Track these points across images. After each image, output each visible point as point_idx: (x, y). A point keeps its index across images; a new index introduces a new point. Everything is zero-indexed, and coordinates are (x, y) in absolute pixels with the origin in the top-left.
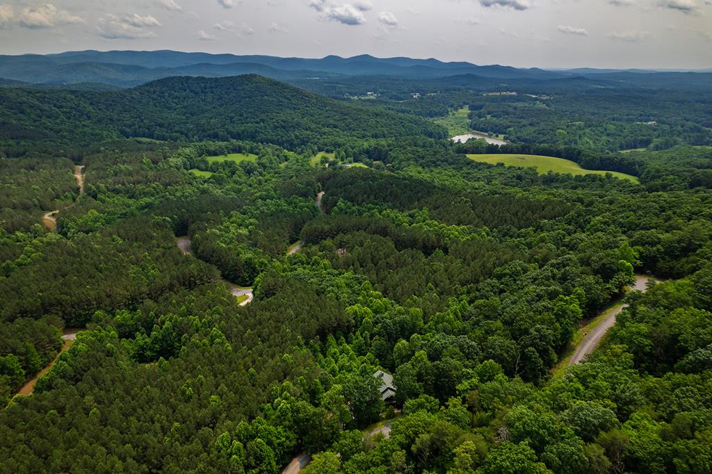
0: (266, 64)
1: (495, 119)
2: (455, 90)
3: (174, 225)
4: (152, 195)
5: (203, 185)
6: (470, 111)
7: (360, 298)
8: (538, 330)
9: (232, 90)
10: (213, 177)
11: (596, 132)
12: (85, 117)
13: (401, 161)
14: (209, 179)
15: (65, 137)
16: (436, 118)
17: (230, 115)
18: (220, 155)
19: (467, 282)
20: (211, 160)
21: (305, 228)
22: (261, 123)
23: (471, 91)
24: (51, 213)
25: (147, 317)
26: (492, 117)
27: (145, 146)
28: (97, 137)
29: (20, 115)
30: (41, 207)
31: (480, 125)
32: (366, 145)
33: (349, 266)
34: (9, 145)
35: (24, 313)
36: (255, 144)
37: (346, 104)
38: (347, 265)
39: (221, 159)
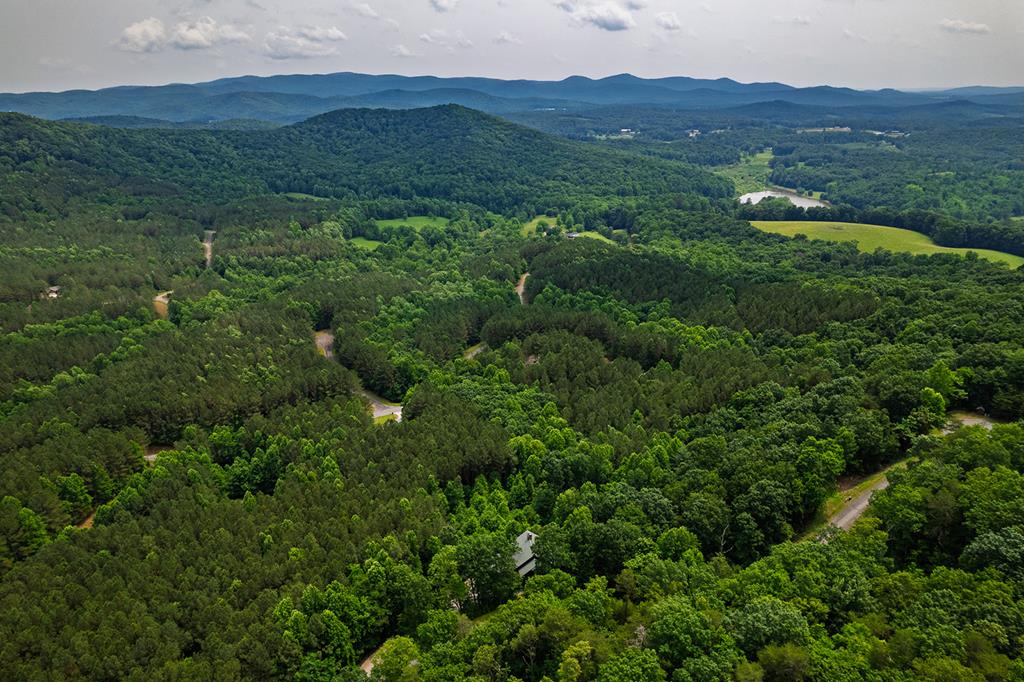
0: (481, 90)
1: (809, 168)
2: (752, 124)
3: (314, 314)
4: (296, 273)
5: (364, 259)
6: (772, 157)
7: (536, 426)
8: (762, 488)
9: (423, 126)
10: (380, 249)
11: (975, 187)
12: (226, 165)
13: (652, 229)
14: (375, 251)
15: (198, 193)
16: (720, 167)
17: (417, 162)
18: (397, 218)
19: (692, 410)
20: (382, 225)
21: (490, 323)
22: (460, 174)
23: (779, 127)
24: (165, 294)
25: (253, 437)
26: (806, 165)
27: (296, 205)
28: (238, 192)
29: (147, 164)
30: (155, 286)
31: (785, 177)
32: (605, 206)
33: (534, 380)
34: (131, 204)
35: (104, 422)
36: (447, 204)
37: (585, 146)
38: (531, 378)
39: (396, 224)
